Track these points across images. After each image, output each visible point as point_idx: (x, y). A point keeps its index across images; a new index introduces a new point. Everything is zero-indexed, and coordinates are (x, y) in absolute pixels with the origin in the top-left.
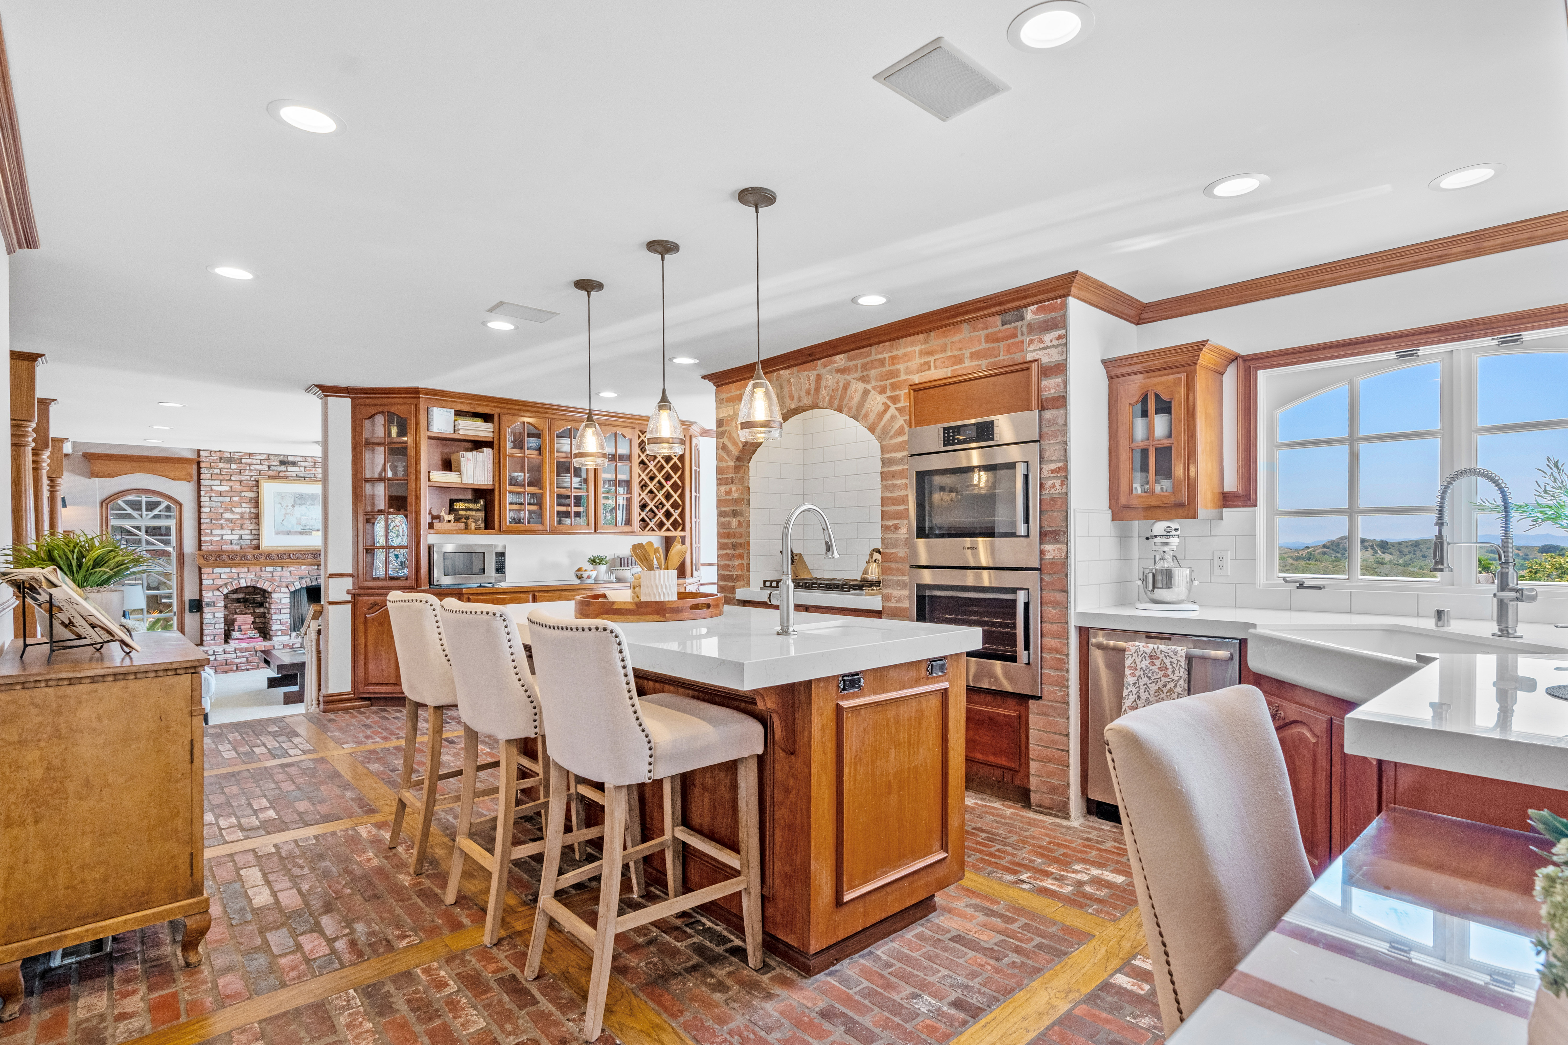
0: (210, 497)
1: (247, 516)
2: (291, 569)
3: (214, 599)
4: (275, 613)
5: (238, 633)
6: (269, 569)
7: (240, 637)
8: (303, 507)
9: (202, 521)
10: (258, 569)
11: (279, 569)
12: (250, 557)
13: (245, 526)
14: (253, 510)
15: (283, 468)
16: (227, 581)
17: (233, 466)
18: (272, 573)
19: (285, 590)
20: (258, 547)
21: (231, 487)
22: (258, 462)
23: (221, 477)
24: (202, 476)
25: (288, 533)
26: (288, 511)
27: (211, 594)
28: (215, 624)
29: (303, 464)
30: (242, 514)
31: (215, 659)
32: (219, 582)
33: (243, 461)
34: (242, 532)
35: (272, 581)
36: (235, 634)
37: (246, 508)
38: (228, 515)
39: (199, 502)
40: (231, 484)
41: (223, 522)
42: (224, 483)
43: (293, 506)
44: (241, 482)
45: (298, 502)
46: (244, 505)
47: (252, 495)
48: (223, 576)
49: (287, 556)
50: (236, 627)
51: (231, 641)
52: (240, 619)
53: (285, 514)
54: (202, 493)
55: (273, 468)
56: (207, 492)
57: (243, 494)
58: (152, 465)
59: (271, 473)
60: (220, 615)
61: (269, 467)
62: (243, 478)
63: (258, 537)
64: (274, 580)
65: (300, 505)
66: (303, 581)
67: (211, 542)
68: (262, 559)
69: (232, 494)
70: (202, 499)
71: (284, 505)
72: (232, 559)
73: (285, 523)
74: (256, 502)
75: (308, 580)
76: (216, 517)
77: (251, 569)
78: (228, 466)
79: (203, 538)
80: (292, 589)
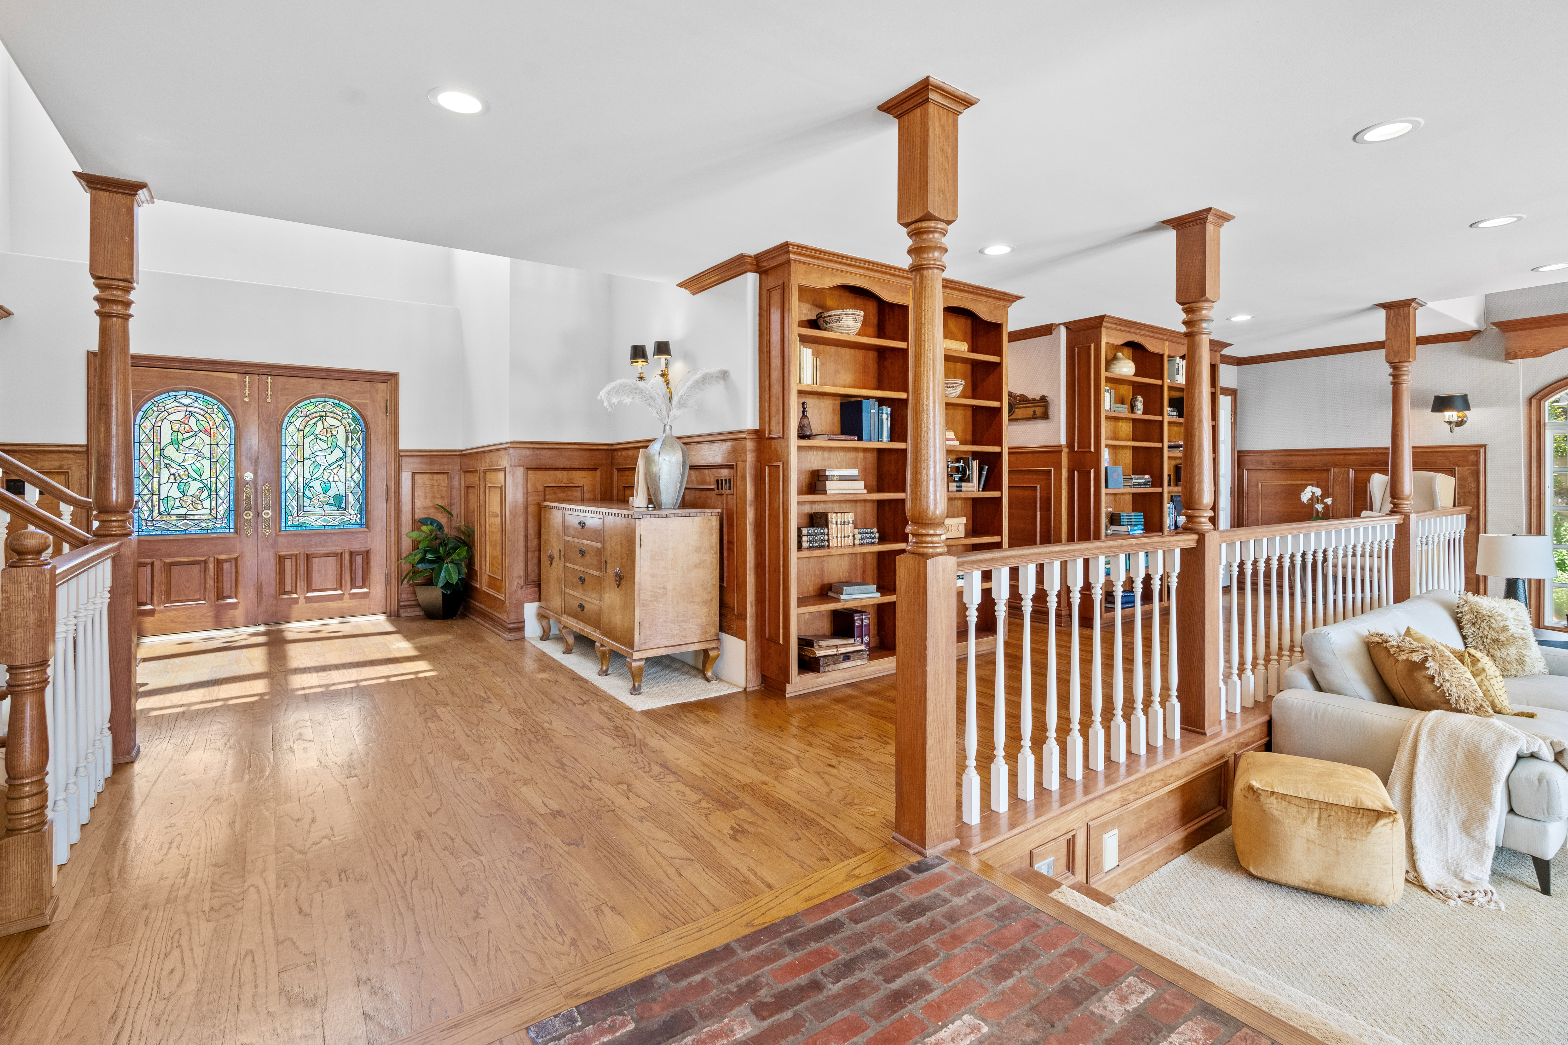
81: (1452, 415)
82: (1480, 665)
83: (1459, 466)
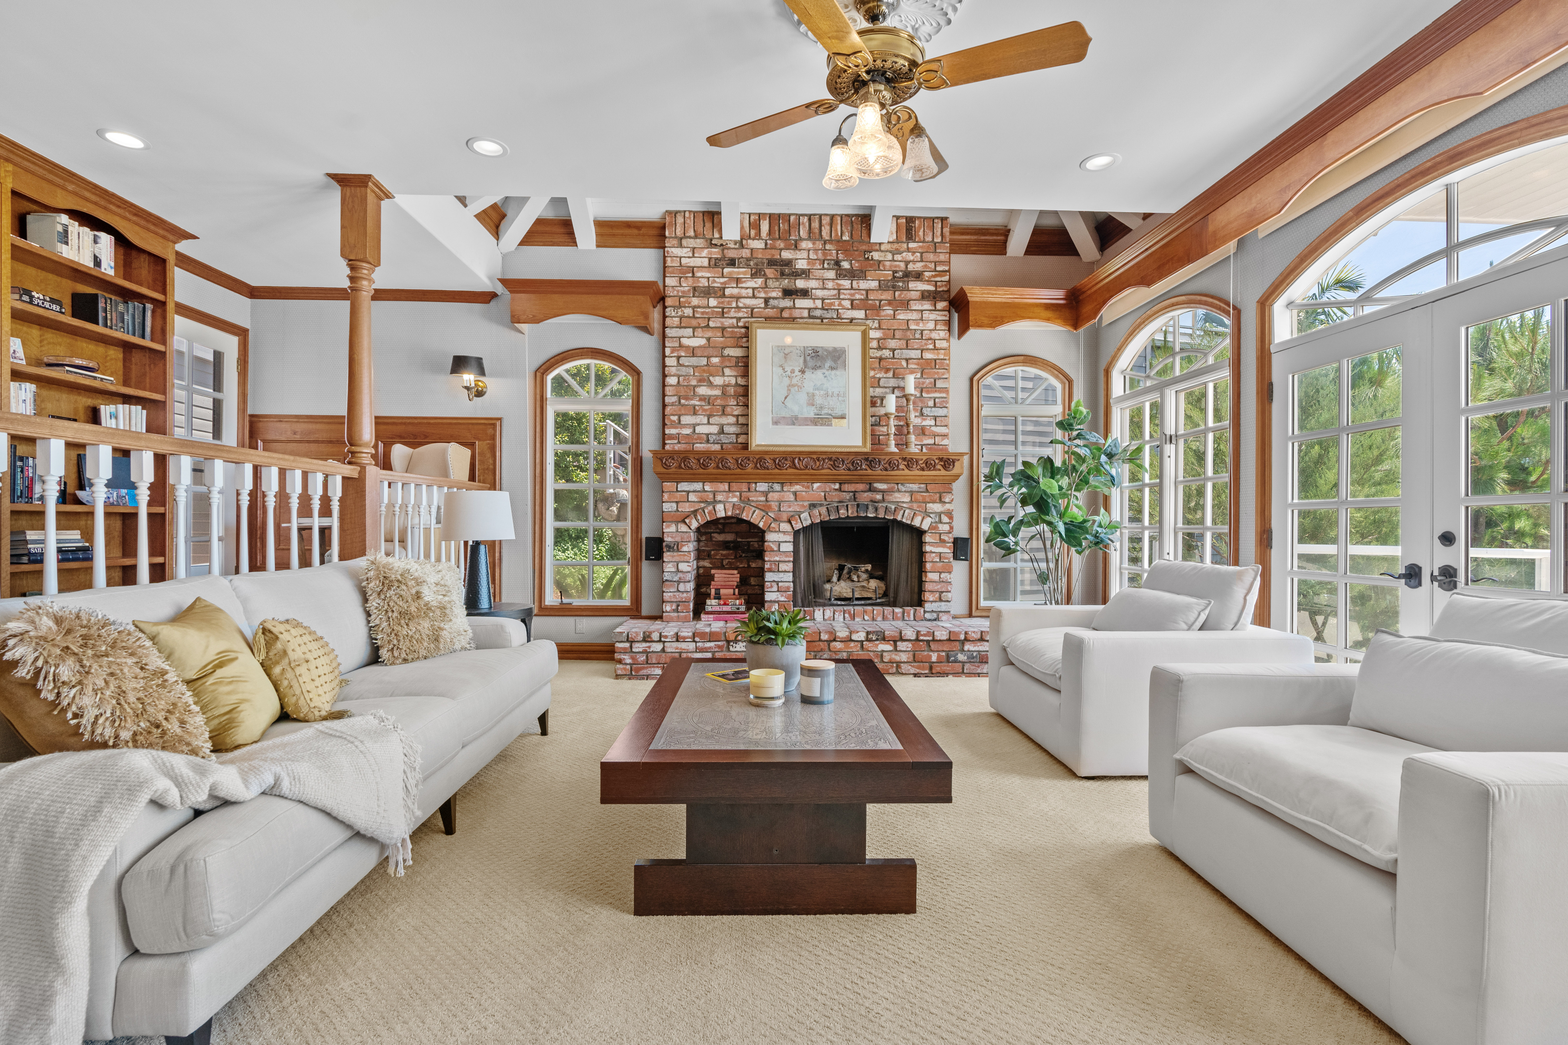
0: (679, 358)
1: (731, 391)
2: (797, 487)
3: (678, 539)
4: (770, 570)
5: (714, 602)
6: (762, 487)
7: (717, 609)
8: (819, 373)
9: (667, 400)
10: (744, 487)
11: (777, 487)
12: (731, 463)
13: (728, 409)
14: (741, 381)
15: (787, 303)
16: (697, 506)
17: (713, 302)
18: (766, 494)
19: (785, 527)
20: (745, 446)
21: (708, 339)
22: (750, 291)
23: (694, 323)
24: (668, 321)
25: (794, 421)
26: (794, 381)
27: (673, 528)
28: (679, 582)
29: (820, 293)
30: (724, 387)
31: (663, 650)
32: (686, 508)
33: (728, 292)
34: (724, 420)
35: (765, 508)
36: (712, 604)
37: (730, 377)
38: (703, 391)
39: (664, 366)
40: (709, 334)
41: (695, 402)
42: (699, 332)
43: (803, 372)
44: (723, 329)
45: (811, 363)
46: (727, 371)
47: (738, 352)
48: (692, 497)
49: (788, 463)
50: (713, 591)
51: (703, 616)
52: (719, 576)
53: (790, 386)
54: (668, 351)
55: (772, 302)
56: (673, 349)
57: (727, 352)
58: (591, 299)
59: (769, 312)
60: (689, 567)
61: (766, 301)
62: (727, 322)
63: (745, 428)
64: (770, 507)
65: (815, 368)
66: (816, 512)
67: (677, 437)
68: (750, 468)
69: (710, 351)
70: (668, 361)
71: (788, 369)
72: (704, 466)
73: (788, 402)
74: (745, 366)
75: (823, 510)
76: (686, 392)
77: (734, 486)
78: (703, 302)
79: (667, 431)
80: (798, 526)
81: (468, 377)
82: (279, 645)
83: (479, 440)
